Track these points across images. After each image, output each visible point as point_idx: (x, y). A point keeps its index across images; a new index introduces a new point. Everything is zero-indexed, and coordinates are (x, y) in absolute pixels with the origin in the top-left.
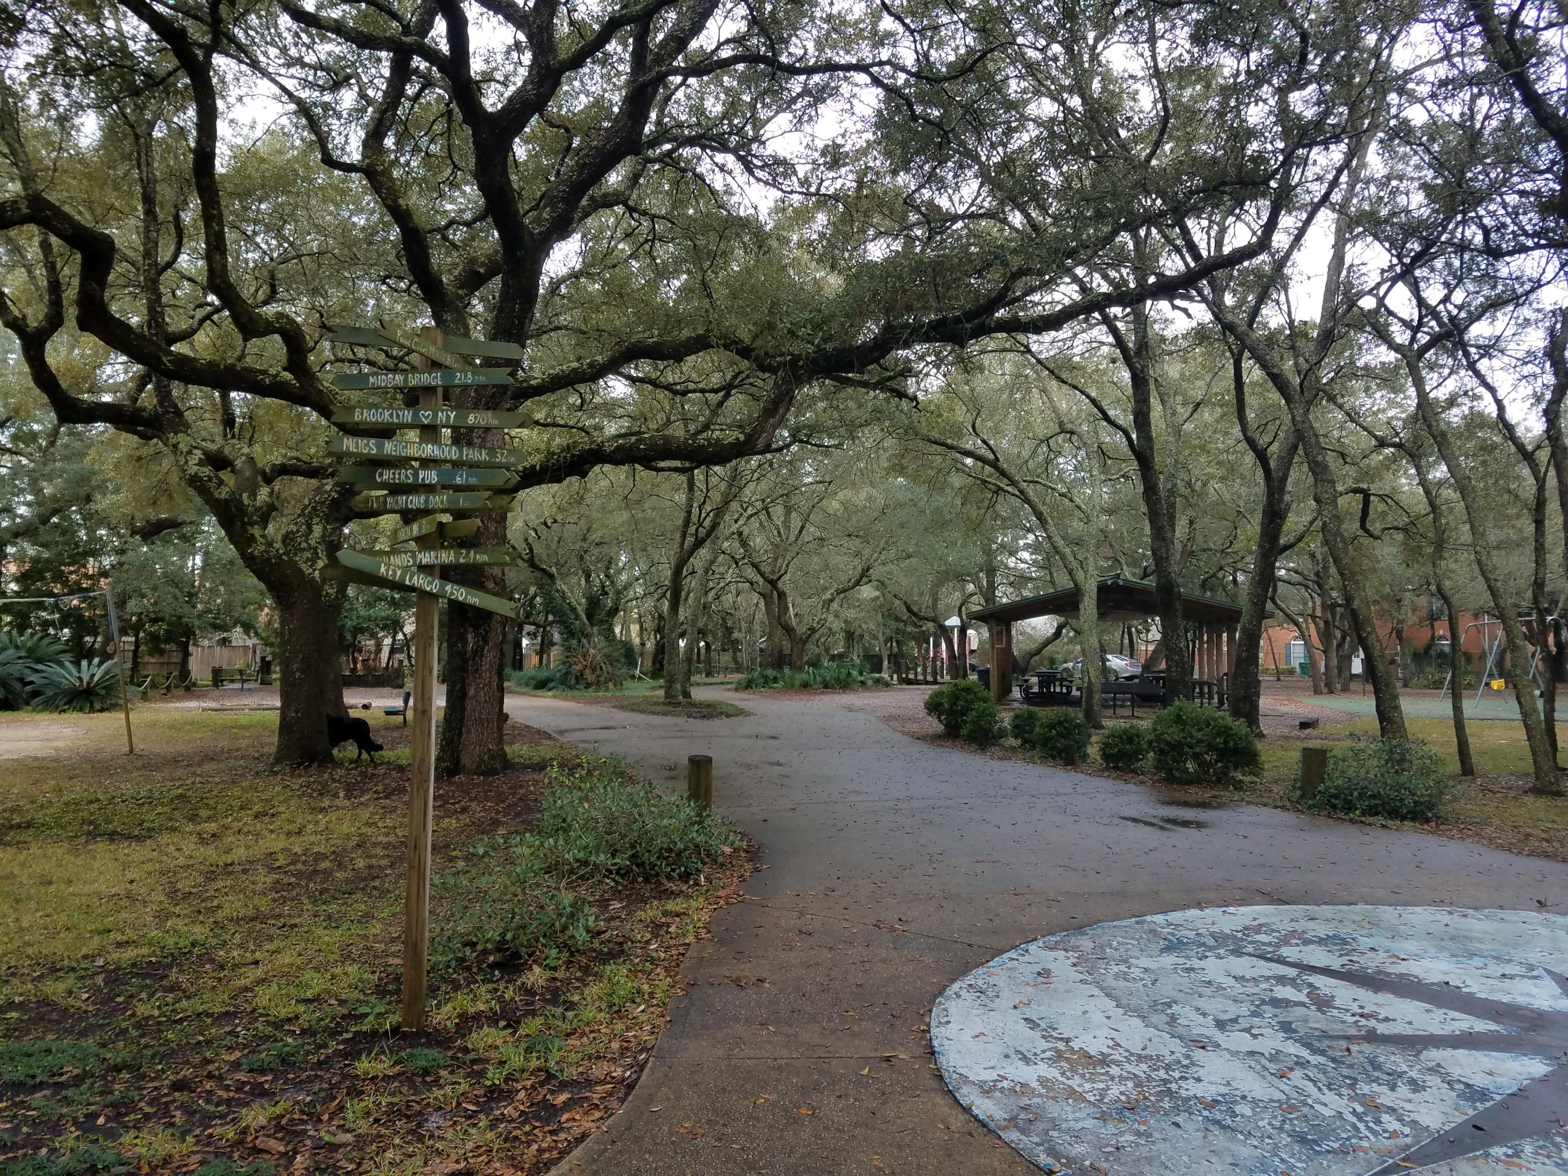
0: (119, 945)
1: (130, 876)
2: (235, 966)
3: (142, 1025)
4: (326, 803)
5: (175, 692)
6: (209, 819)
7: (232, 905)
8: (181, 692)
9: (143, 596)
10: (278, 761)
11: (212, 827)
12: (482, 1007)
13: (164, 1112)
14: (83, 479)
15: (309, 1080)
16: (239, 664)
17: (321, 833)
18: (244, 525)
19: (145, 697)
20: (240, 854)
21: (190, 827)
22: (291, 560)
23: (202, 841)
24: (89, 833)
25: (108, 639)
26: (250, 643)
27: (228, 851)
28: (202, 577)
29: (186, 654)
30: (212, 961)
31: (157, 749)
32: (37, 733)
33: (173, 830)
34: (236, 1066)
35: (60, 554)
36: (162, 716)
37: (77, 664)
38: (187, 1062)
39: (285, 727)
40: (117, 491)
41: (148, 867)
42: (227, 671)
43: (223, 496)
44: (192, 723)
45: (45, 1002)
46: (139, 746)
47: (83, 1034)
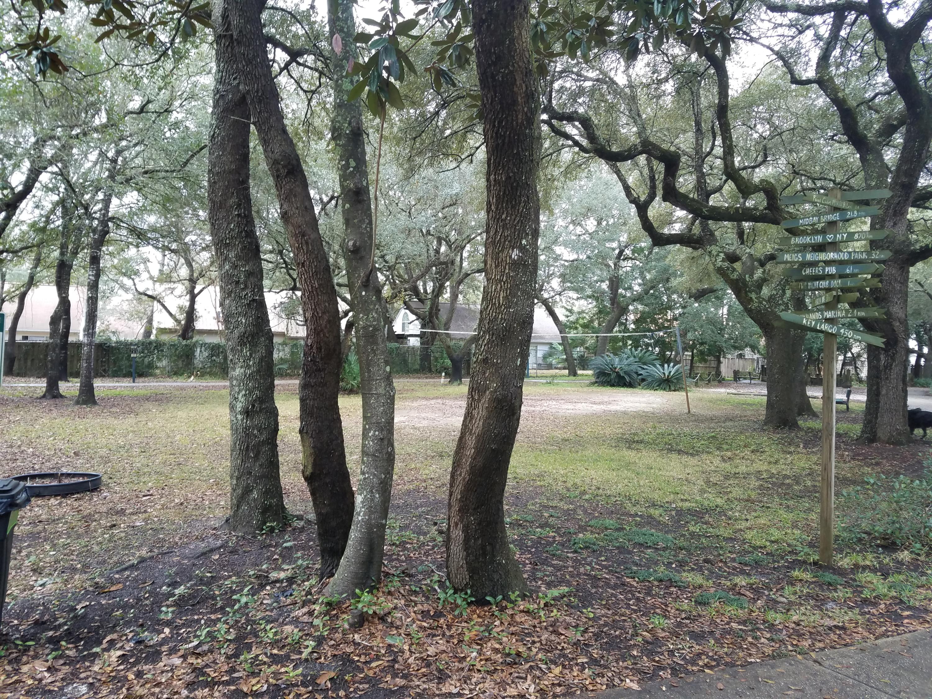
0: (682, 500)
1: (688, 471)
2: (736, 520)
3: (692, 534)
4: (792, 449)
5: (712, 383)
6: (727, 450)
7: (737, 492)
8: (716, 383)
9: (696, 330)
10: (766, 423)
11: (729, 454)
12: (868, 563)
13: (700, 569)
14: (665, 270)
15: (768, 574)
16: (749, 369)
17: (788, 465)
18: (746, 292)
19: (697, 385)
20: (742, 469)
21: (718, 453)
22: (772, 311)
23: (724, 460)
24: (668, 449)
25: (677, 354)
26: (755, 357)
27: (736, 467)
28: (727, 320)
29: (719, 362)
30: (726, 516)
31: (702, 412)
32: (644, 399)
33: (708, 453)
34: (734, 560)
35: (655, 309)
36: (705, 395)
37: (663, 366)
38: (711, 553)
39: (770, 405)
40: (682, 275)
41: (697, 469)
42: (742, 373)
43: (735, 277)
44: (721, 400)
45: (650, 516)
46: (693, 410)
47: (666, 532)
